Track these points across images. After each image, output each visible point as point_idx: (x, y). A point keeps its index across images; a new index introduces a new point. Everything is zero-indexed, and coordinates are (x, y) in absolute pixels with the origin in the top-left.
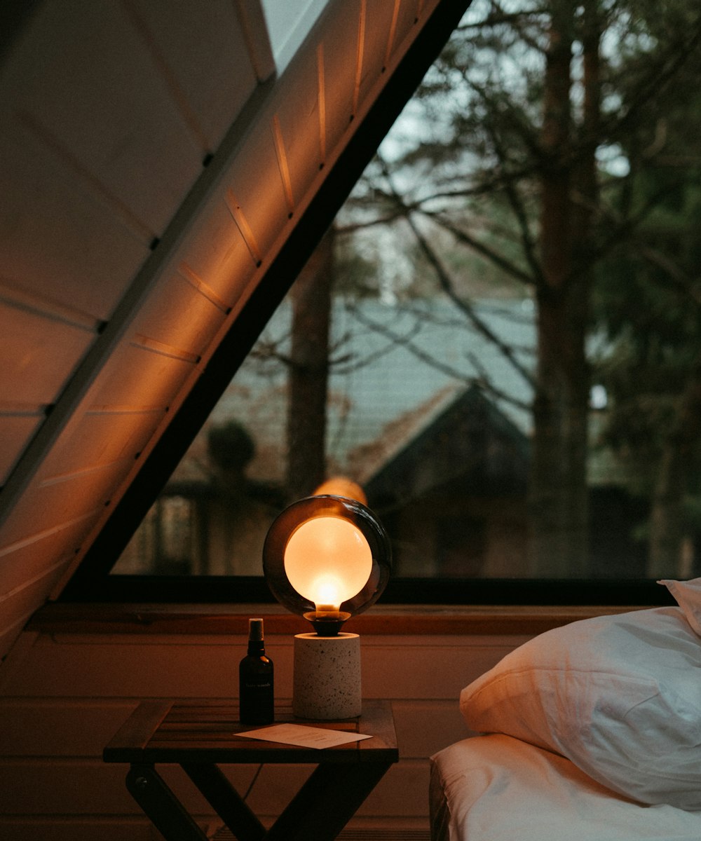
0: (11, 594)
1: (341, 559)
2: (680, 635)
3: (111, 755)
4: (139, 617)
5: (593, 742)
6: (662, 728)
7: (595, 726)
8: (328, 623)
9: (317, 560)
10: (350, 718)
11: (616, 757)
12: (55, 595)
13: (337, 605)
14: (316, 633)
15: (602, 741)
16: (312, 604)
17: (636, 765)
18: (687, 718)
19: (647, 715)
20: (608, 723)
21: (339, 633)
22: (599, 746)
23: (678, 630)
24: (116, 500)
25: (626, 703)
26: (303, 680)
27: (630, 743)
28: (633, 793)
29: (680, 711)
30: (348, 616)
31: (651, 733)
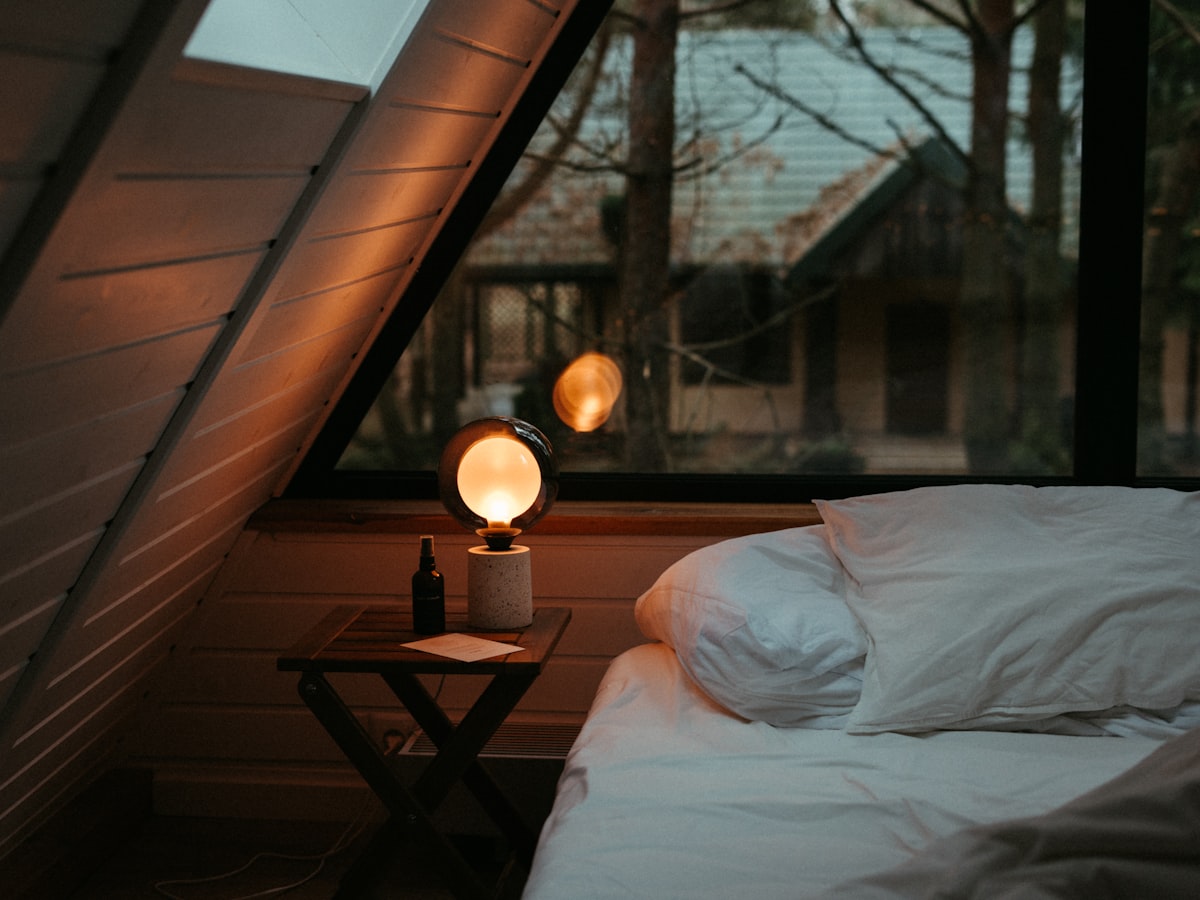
0: (206, 511)
1: (511, 477)
2: (817, 557)
3: (284, 665)
4: (352, 517)
5: (699, 664)
6: (752, 654)
7: (698, 648)
8: (499, 539)
9: (488, 477)
10: (518, 628)
11: (717, 677)
12: (279, 492)
13: (507, 521)
14: (487, 547)
15: (705, 663)
16: (485, 520)
17: (734, 685)
18: (769, 646)
19: (737, 641)
20: (709, 647)
21: (512, 546)
22: (703, 667)
23: (817, 550)
24: (335, 399)
25: (723, 630)
26: (476, 593)
27: (726, 666)
28: (737, 710)
29: (764, 640)
30: (519, 531)
31: (742, 658)
